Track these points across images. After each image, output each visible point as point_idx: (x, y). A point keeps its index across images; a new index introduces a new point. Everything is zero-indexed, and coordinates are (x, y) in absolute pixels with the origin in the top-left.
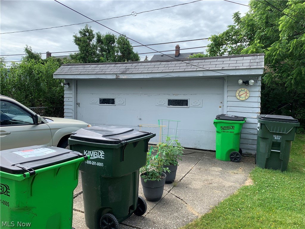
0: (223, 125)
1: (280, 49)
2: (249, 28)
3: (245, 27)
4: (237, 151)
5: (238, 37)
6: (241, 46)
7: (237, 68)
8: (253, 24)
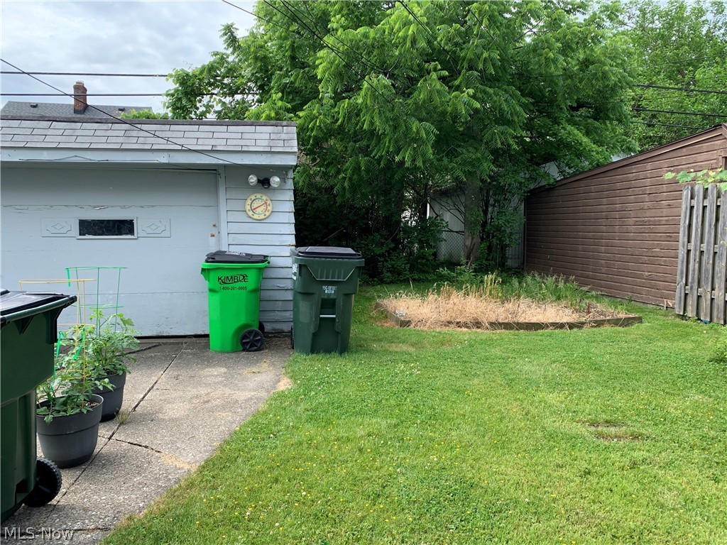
0: (223, 274)
1: (322, 117)
2: (259, 64)
3: (250, 61)
4: (256, 328)
5: (236, 80)
6: (243, 101)
7: (245, 149)
8: (265, 57)
